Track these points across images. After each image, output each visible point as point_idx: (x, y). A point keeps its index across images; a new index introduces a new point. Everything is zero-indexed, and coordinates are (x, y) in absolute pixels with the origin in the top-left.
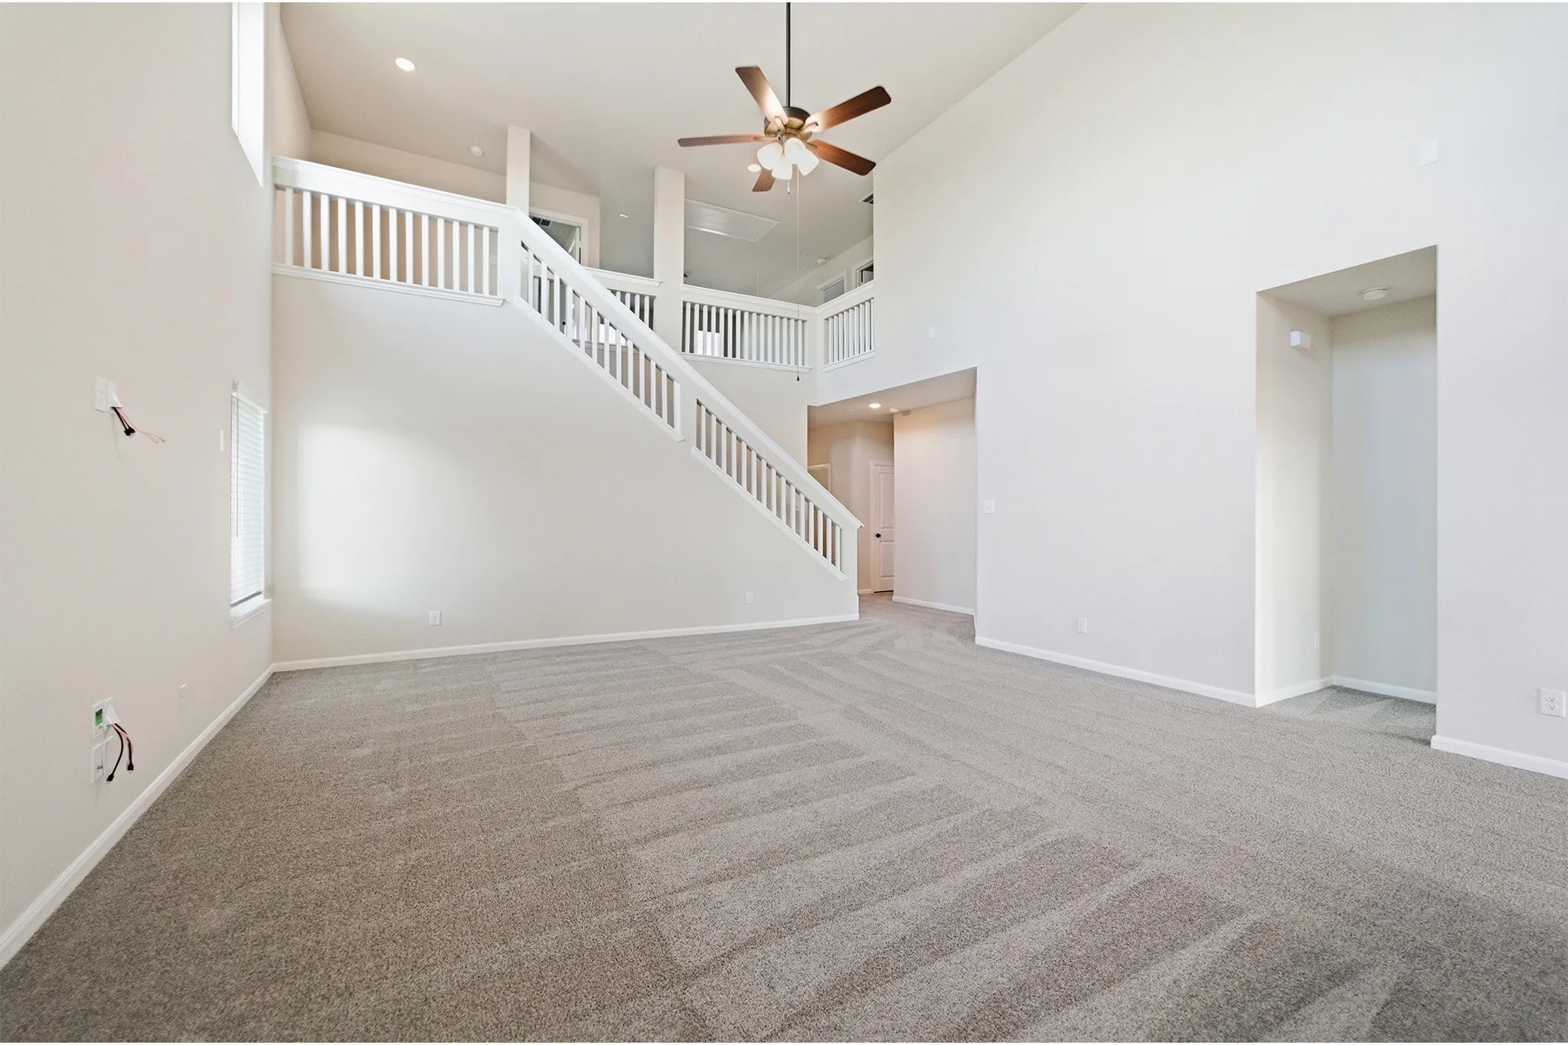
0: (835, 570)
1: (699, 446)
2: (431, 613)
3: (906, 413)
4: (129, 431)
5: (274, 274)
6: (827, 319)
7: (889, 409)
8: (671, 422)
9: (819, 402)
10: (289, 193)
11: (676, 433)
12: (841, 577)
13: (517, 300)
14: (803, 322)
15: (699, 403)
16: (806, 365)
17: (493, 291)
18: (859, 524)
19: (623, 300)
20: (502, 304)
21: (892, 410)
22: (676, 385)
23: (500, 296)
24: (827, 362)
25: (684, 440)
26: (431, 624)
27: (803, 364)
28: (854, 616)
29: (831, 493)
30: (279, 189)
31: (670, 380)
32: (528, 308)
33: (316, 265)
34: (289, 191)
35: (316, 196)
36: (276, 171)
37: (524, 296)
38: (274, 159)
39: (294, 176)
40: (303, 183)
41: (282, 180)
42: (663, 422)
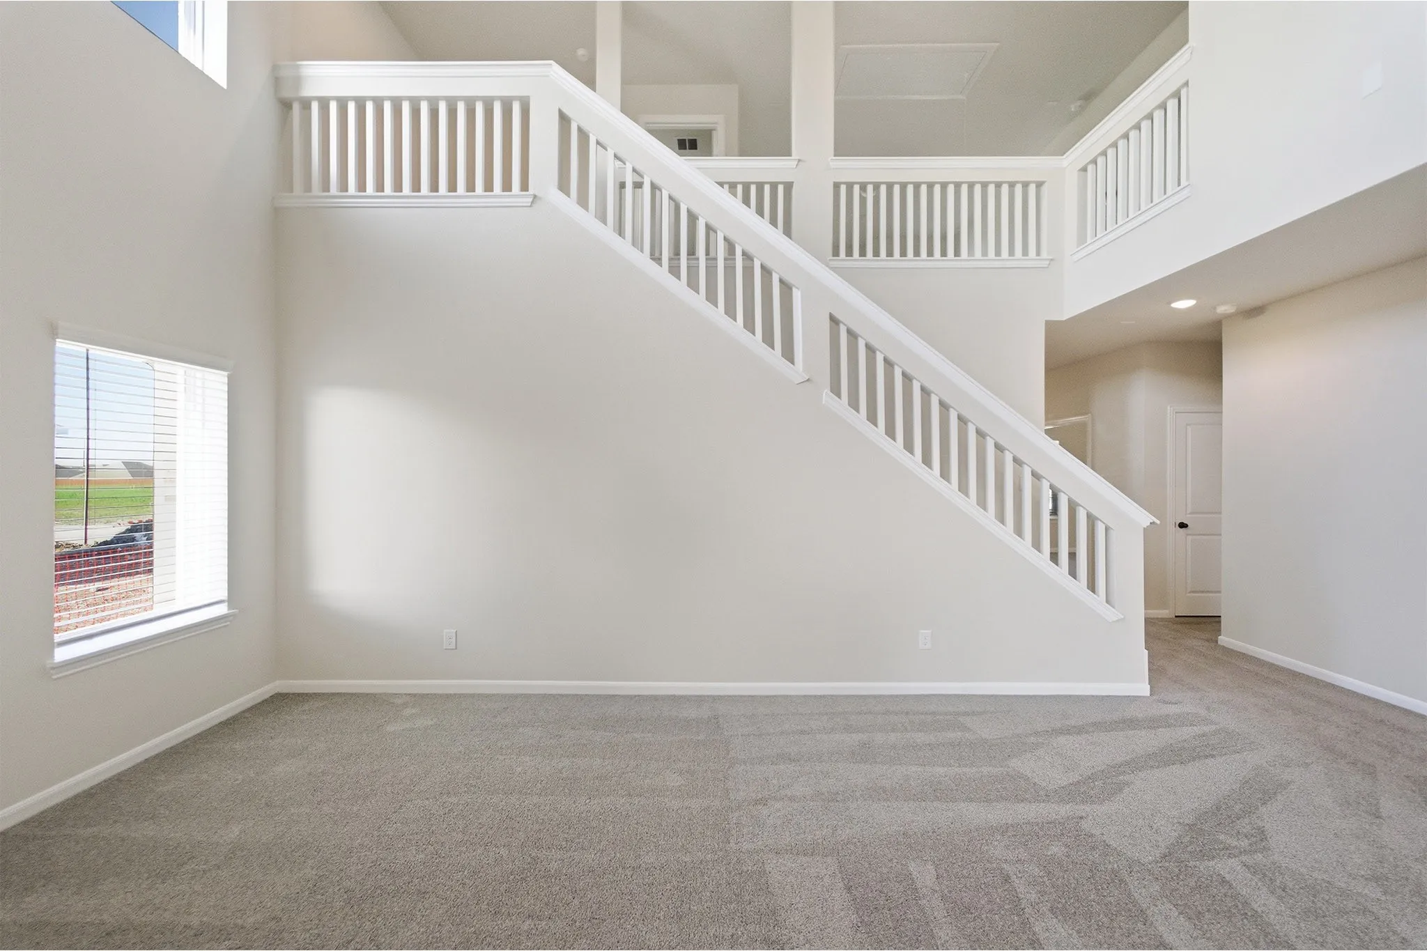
0: (1096, 602)
1: (836, 391)
2: (445, 631)
3: (1254, 312)
5: (277, 209)
6: (1084, 169)
7: (1215, 308)
8: (788, 354)
9: (1067, 312)
10: (294, 106)
11: (797, 371)
12: (1110, 614)
13: (555, 196)
14: (1039, 185)
15: (834, 320)
16: (1044, 255)
17: (525, 187)
18: (1146, 518)
20: (532, 202)
21: (1223, 309)
22: (797, 293)
23: (531, 191)
24: (1082, 239)
25: (808, 380)
26: (445, 648)
27: (1038, 254)
28: (1143, 689)
29: (1093, 468)
30: (286, 105)
31: (786, 287)
32: (568, 205)
33: (326, 188)
34: (296, 107)
35: (324, 103)
36: (277, 82)
37: (564, 187)
38: (275, 68)
39: (298, 81)
40: (310, 90)
41: (287, 94)
42: (774, 356)
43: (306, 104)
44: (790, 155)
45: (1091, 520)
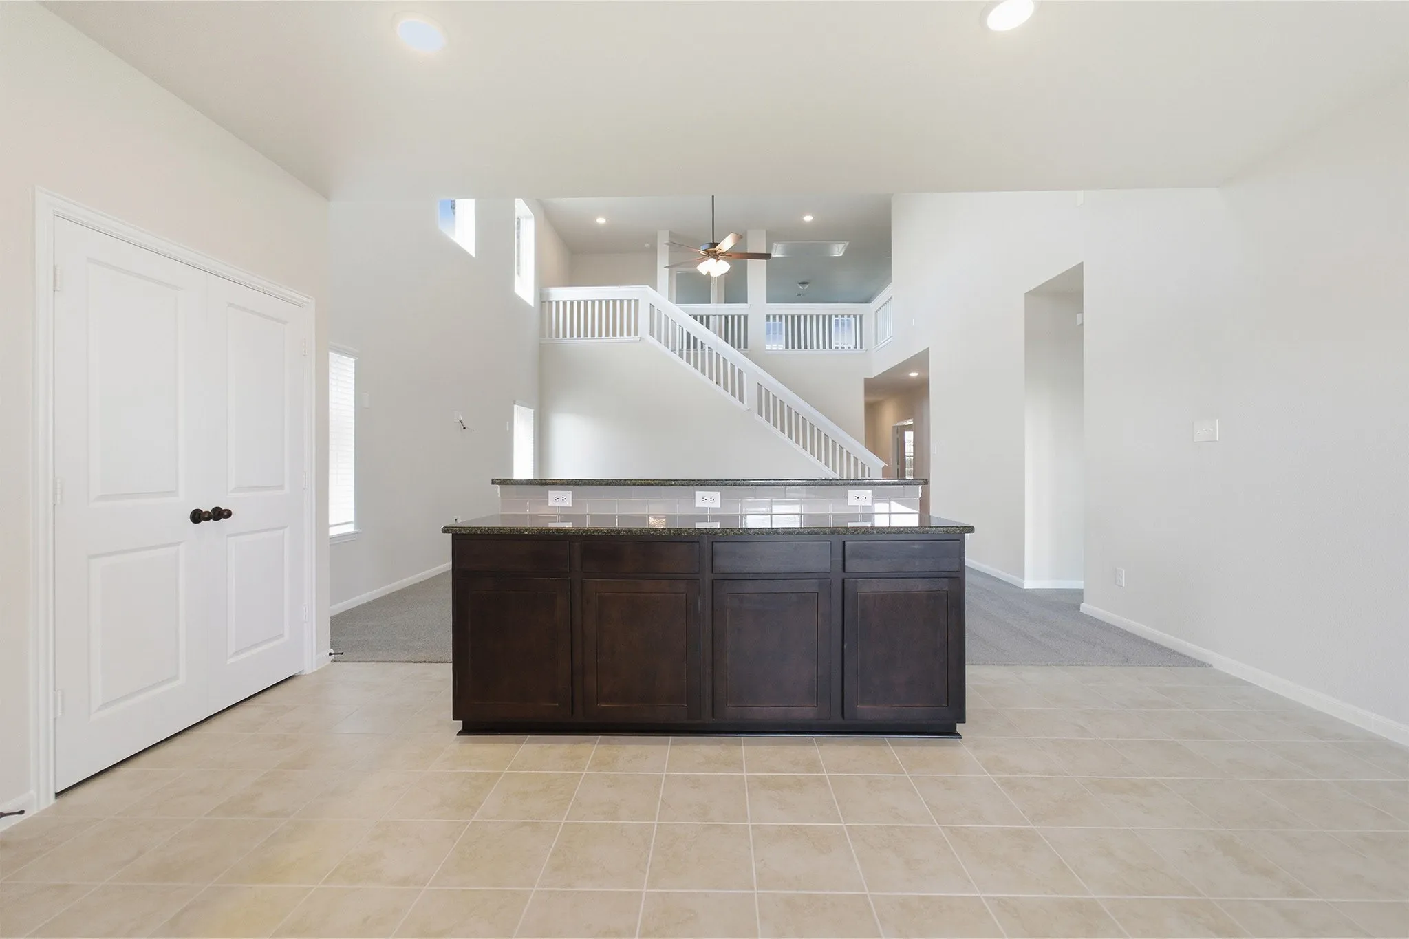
1: (760, 414)
4: (464, 428)
5: (540, 344)
6: (876, 312)
8: (741, 400)
9: (874, 374)
10: (547, 303)
11: (744, 405)
13: (648, 337)
14: (862, 317)
15: (760, 386)
16: (863, 348)
17: (636, 334)
18: (883, 464)
19: (701, 322)
20: (639, 340)
22: (745, 375)
23: (639, 336)
25: (749, 410)
27: (861, 348)
30: (544, 302)
31: (740, 372)
32: (654, 341)
33: (558, 336)
35: (558, 302)
36: (541, 295)
37: (652, 334)
38: (541, 290)
39: (548, 295)
40: (553, 297)
41: (544, 300)
42: (736, 400)
43: (551, 302)
44: (747, 303)
45: (863, 465)
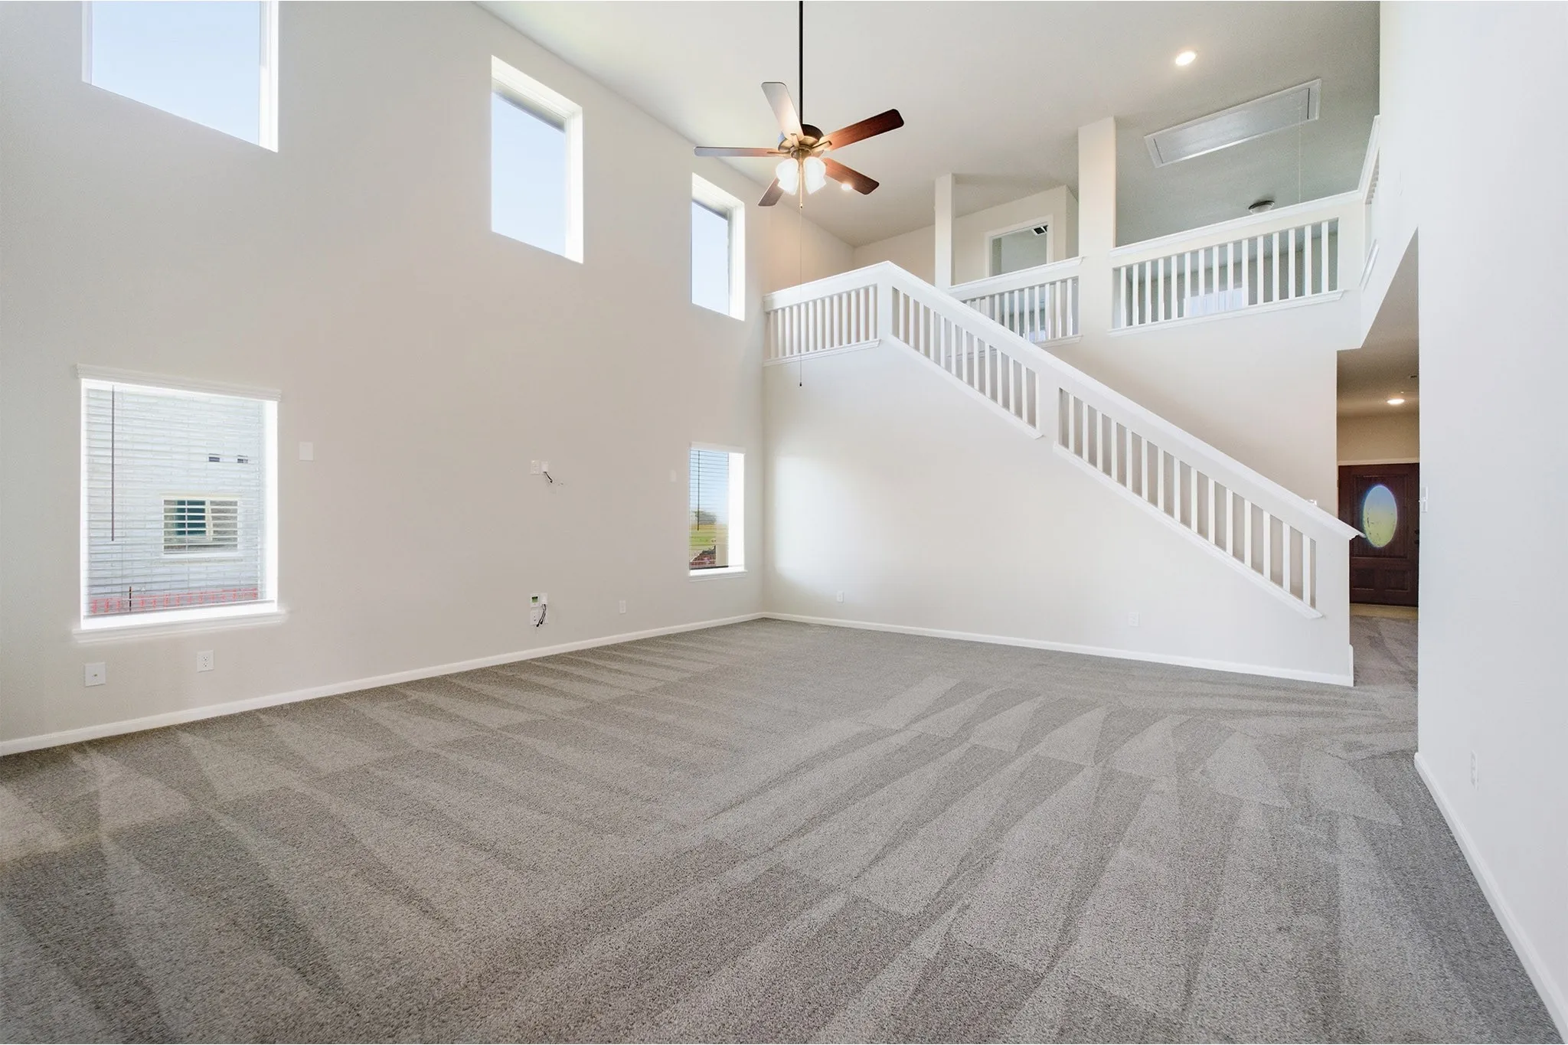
1: (1065, 442)
4: (551, 482)
5: (762, 368)
8: (1032, 421)
11: (1035, 431)
12: (1309, 612)
13: (892, 339)
14: (1334, 222)
15: (1064, 392)
17: (875, 336)
20: (879, 343)
22: (1038, 378)
23: (879, 337)
25: (1043, 436)
28: (1348, 680)
30: (768, 314)
31: (1031, 376)
32: (898, 343)
33: (784, 354)
34: (772, 313)
35: (783, 310)
36: (764, 303)
37: (896, 333)
38: (764, 297)
39: (772, 301)
40: (778, 306)
41: (768, 309)
42: (1023, 424)
43: (776, 311)
44: (1077, 255)
